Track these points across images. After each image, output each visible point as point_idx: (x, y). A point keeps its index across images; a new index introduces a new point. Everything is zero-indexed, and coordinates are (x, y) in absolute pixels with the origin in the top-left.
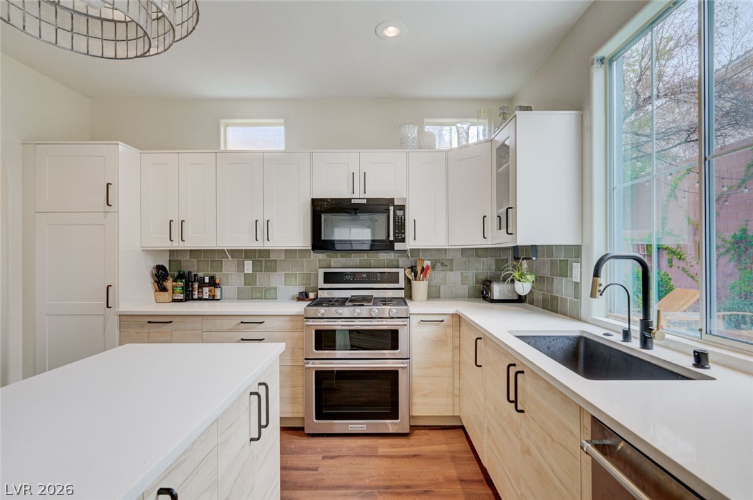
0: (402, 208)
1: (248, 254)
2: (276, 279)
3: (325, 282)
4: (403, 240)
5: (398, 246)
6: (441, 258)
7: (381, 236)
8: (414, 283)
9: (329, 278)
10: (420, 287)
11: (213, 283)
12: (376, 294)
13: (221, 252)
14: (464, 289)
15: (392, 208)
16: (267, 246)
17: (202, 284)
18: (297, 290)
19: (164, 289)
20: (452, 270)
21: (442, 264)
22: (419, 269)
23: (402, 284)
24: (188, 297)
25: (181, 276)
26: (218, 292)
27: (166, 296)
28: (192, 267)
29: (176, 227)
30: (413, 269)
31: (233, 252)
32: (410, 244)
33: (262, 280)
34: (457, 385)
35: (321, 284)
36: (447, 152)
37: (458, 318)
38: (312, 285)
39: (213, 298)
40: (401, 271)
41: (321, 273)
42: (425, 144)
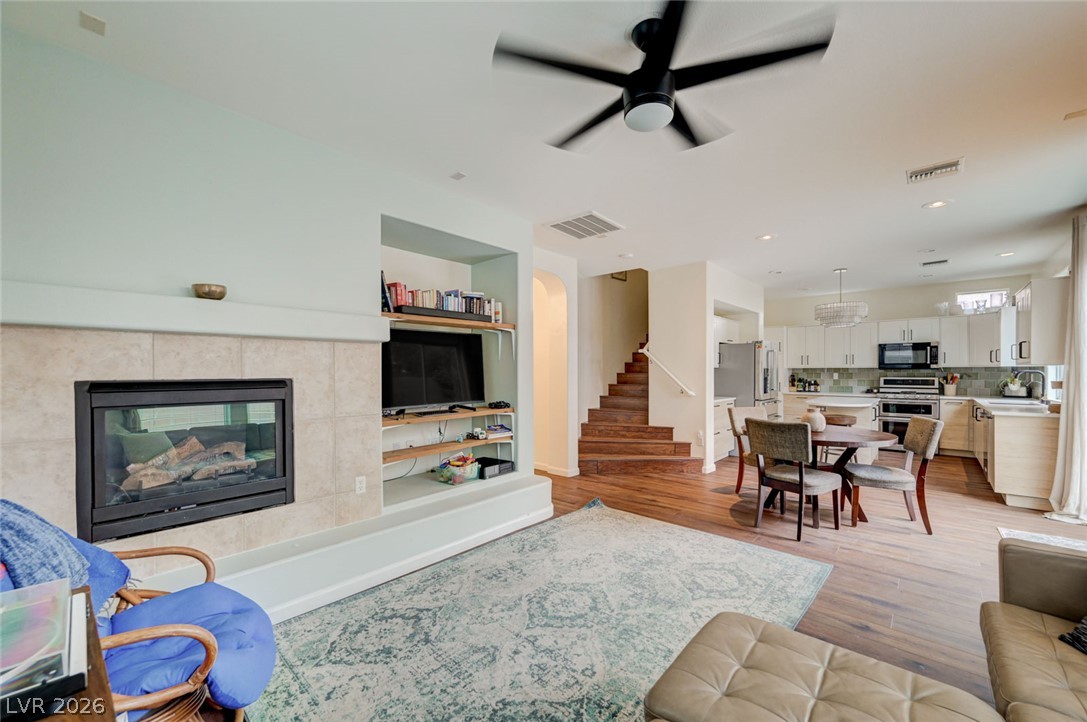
0: (936, 347)
1: (836, 370)
2: (852, 383)
3: (885, 383)
4: (936, 363)
5: (933, 366)
6: (967, 373)
7: (921, 361)
8: (947, 387)
9: (886, 382)
10: (950, 388)
11: (816, 384)
12: (918, 391)
13: (823, 370)
14: (988, 390)
15: (929, 348)
16: (853, 366)
17: (810, 384)
18: (865, 388)
19: (793, 385)
20: (976, 379)
21: (969, 376)
22: (949, 378)
23: (937, 385)
24: (804, 390)
25: (800, 380)
26: (819, 388)
27: (795, 389)
28: (804, 376)
29: (804, 358)
30: (945, 378)
31: (829, 370)
32: (941, 364)
33: (843, 383)
34: (971, 435)
35: (882, 384)
36: (969, 316)
37: (973, 401)
38: (875, 385)
39: (816, 391)
40: (936, 380)
41: (882, 380)
42: (954, 312)
